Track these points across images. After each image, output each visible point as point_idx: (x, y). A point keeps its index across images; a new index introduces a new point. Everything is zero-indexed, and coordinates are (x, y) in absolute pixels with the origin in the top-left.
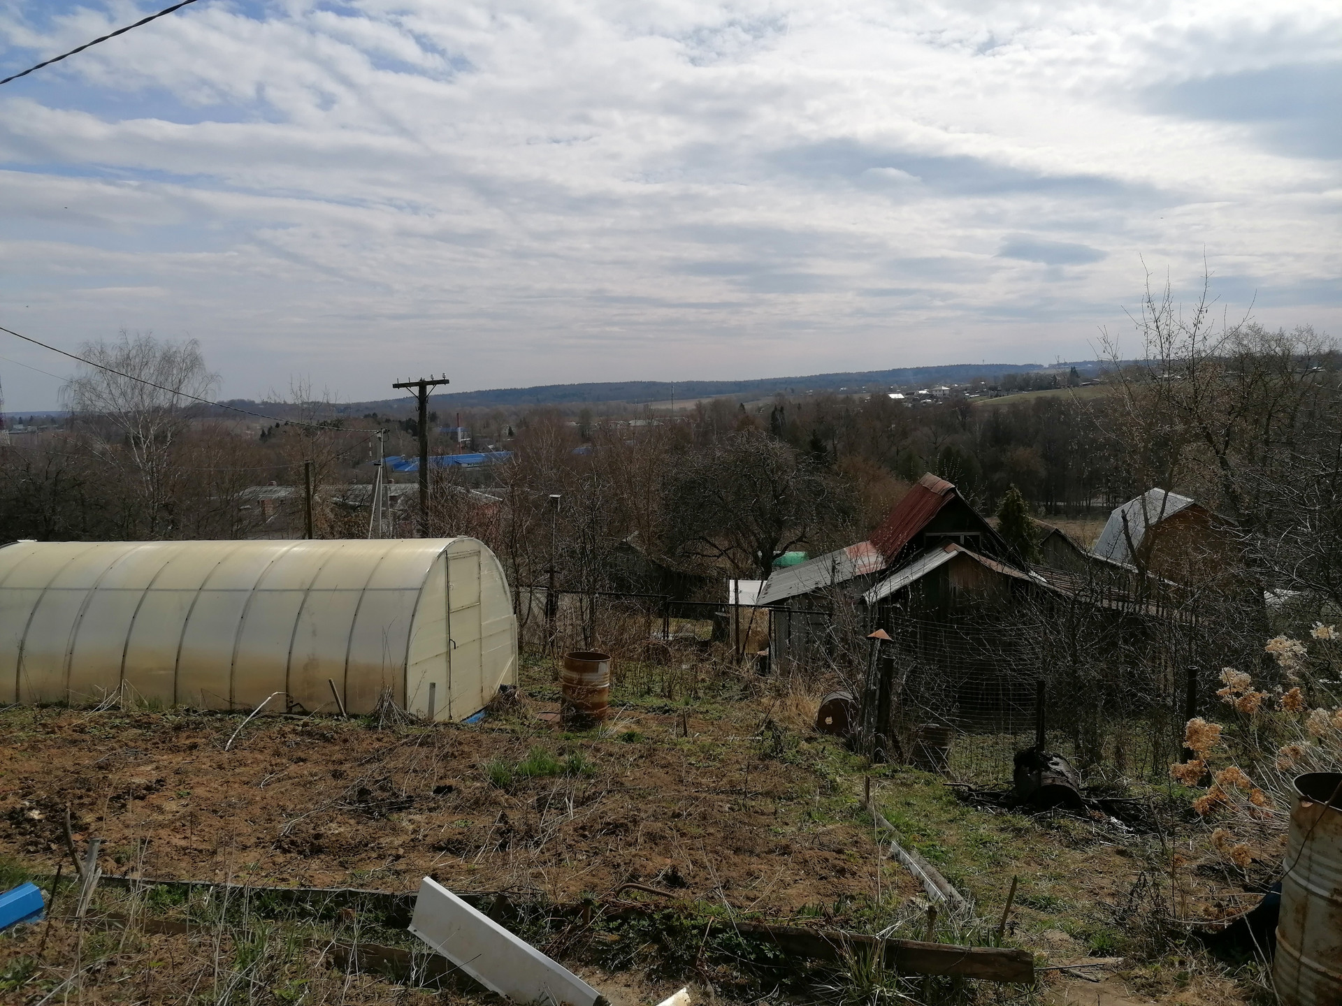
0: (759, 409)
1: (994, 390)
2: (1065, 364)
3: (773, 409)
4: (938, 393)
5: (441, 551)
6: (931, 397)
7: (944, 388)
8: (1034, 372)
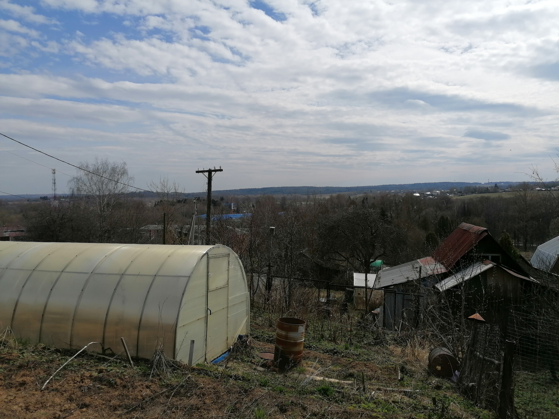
0: (357, 199)
1: (461, 193)
2: (492, 183)
3: (363, 199)
4: (435, 194)
5: (205, 253)
6: (432, 195)
7: (437, 192)
8: (478, 186)
